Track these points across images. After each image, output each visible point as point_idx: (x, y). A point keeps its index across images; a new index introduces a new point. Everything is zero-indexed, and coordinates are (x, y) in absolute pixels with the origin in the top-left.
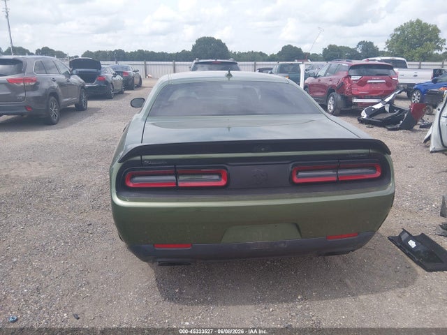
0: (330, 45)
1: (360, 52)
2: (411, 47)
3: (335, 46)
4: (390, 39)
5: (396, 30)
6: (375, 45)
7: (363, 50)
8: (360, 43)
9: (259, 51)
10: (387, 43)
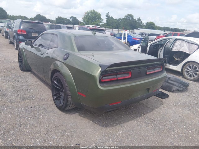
0: (59, 17)
1: (71, 21)
2: (92, 21)
3: (61, 17)
4: (84, 17)
5: (86, 13)
6: (77, 19)
7: (72, 20)
8: (71, 17)
9: (24, 16)
10: (83, 18)
